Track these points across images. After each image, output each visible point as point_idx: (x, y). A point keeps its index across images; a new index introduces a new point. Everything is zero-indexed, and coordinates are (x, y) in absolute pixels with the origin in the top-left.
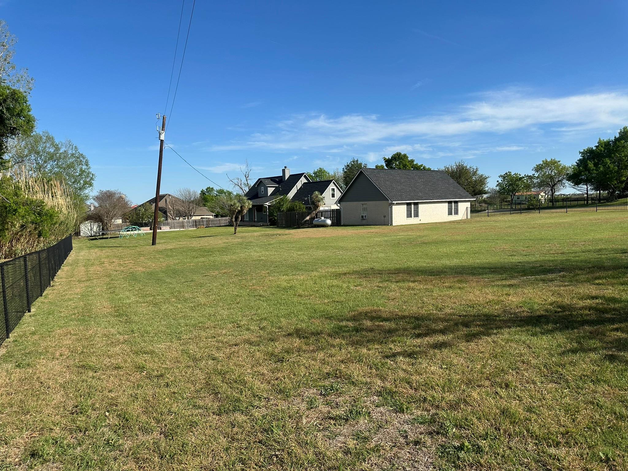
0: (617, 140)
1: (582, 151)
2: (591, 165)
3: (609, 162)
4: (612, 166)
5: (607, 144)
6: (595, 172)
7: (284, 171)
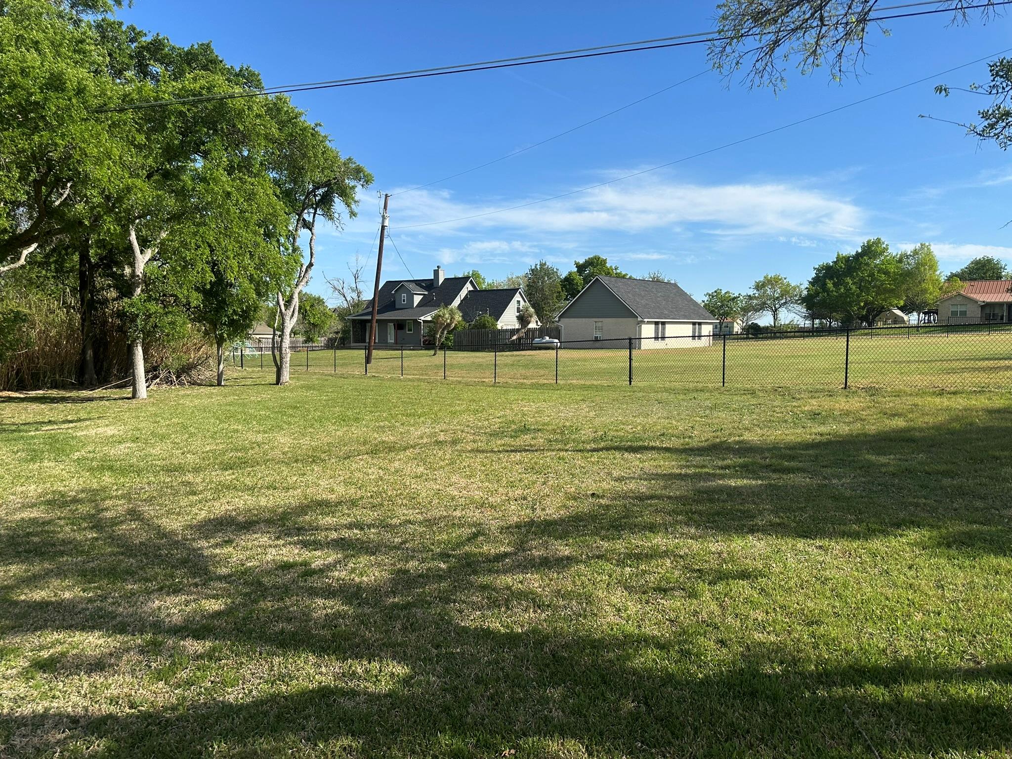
0: (858, 256)
1: (817, 267)
2: (830, 285)
3: (851, 282)
4: (854, 287)
5: (847, 259)
6: (835, 293)
7: (436, 273)
